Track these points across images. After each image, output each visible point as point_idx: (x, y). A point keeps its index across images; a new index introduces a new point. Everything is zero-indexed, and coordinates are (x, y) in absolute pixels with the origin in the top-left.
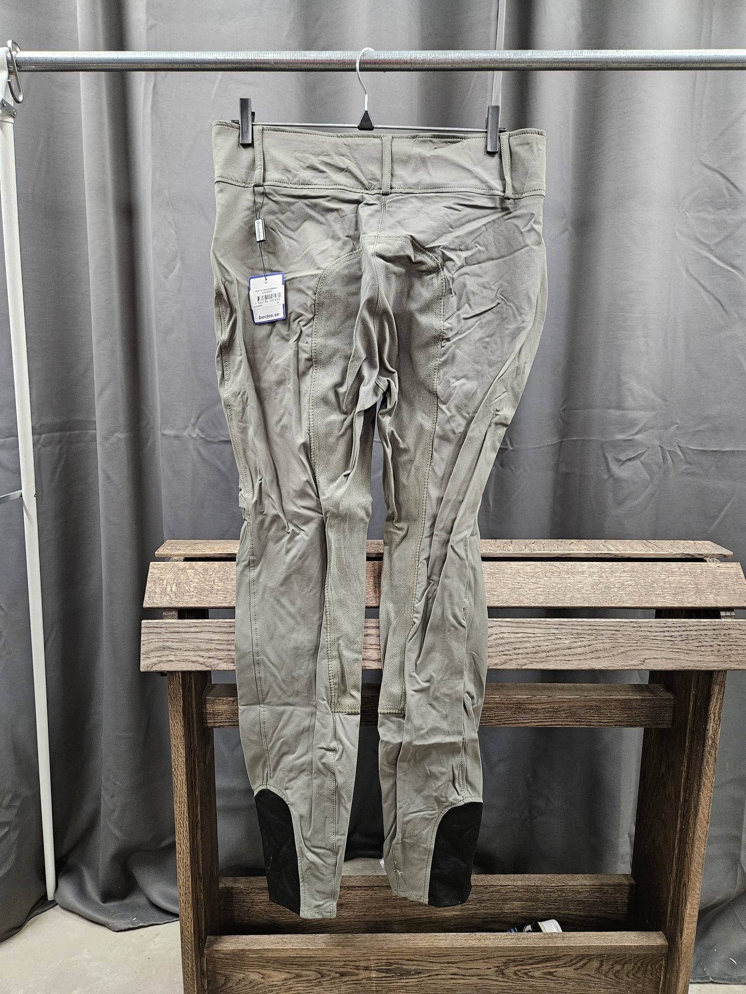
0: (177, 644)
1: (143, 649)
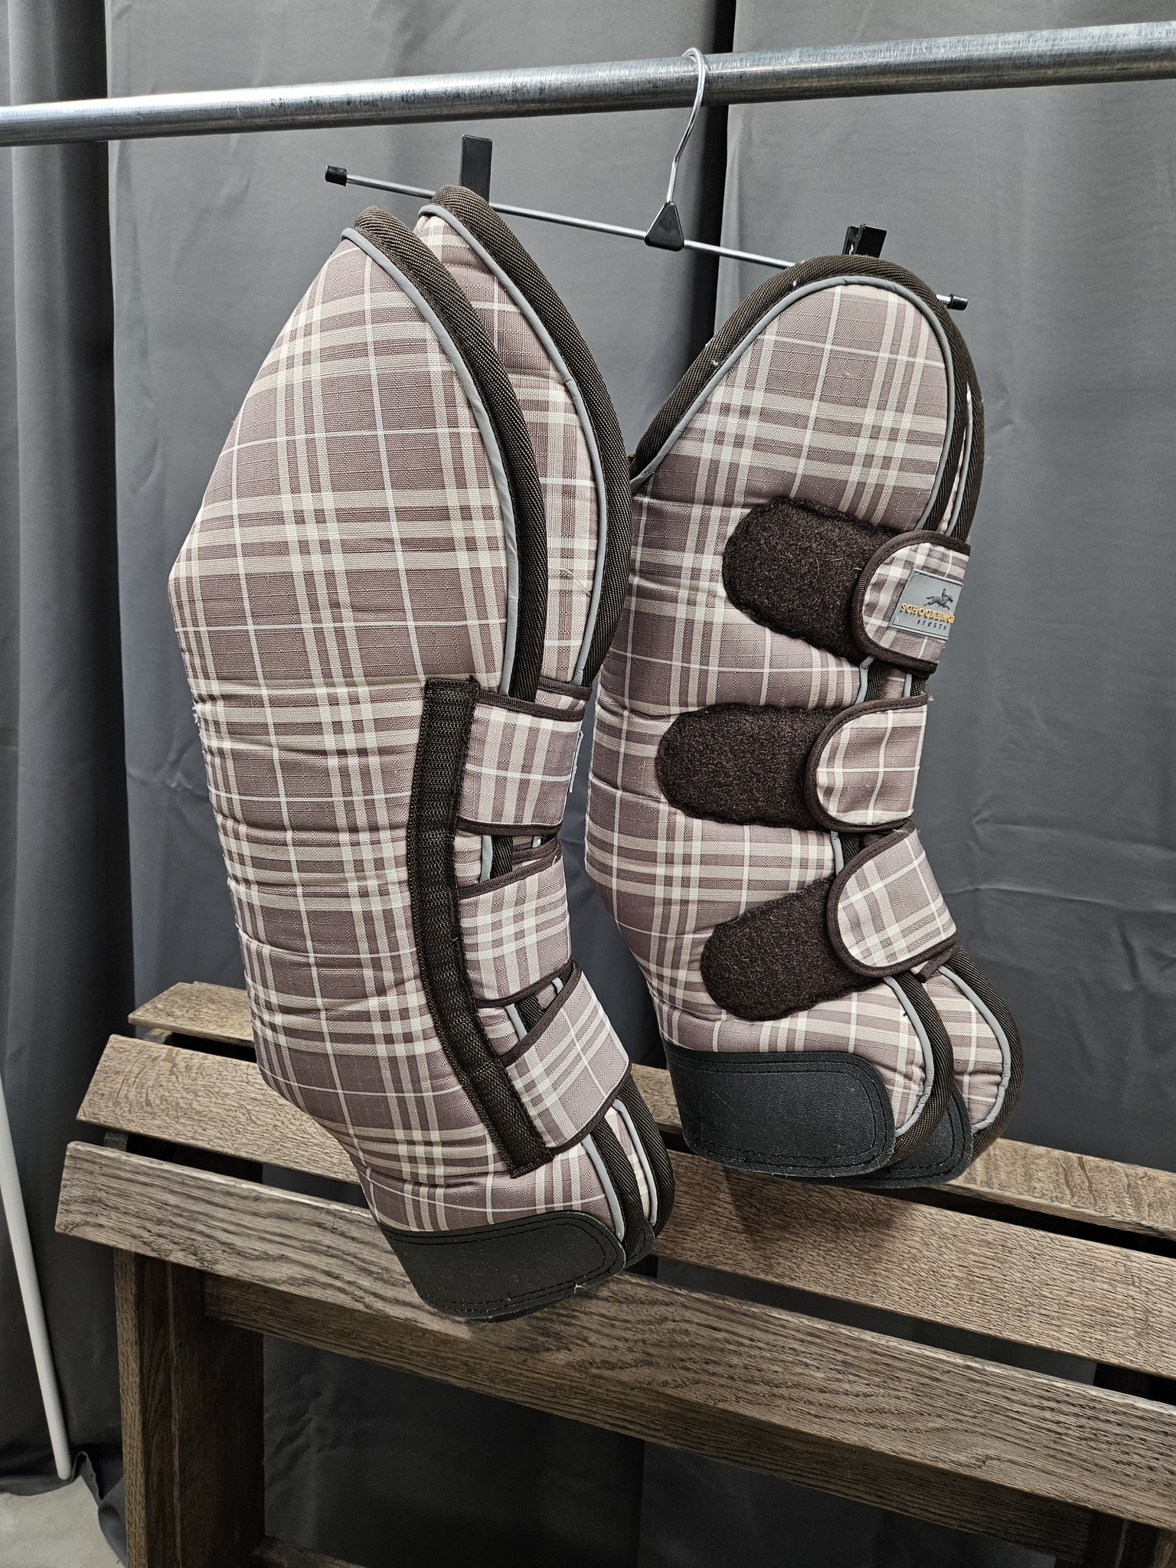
0: (113, 1198)
1: (63, 1195)
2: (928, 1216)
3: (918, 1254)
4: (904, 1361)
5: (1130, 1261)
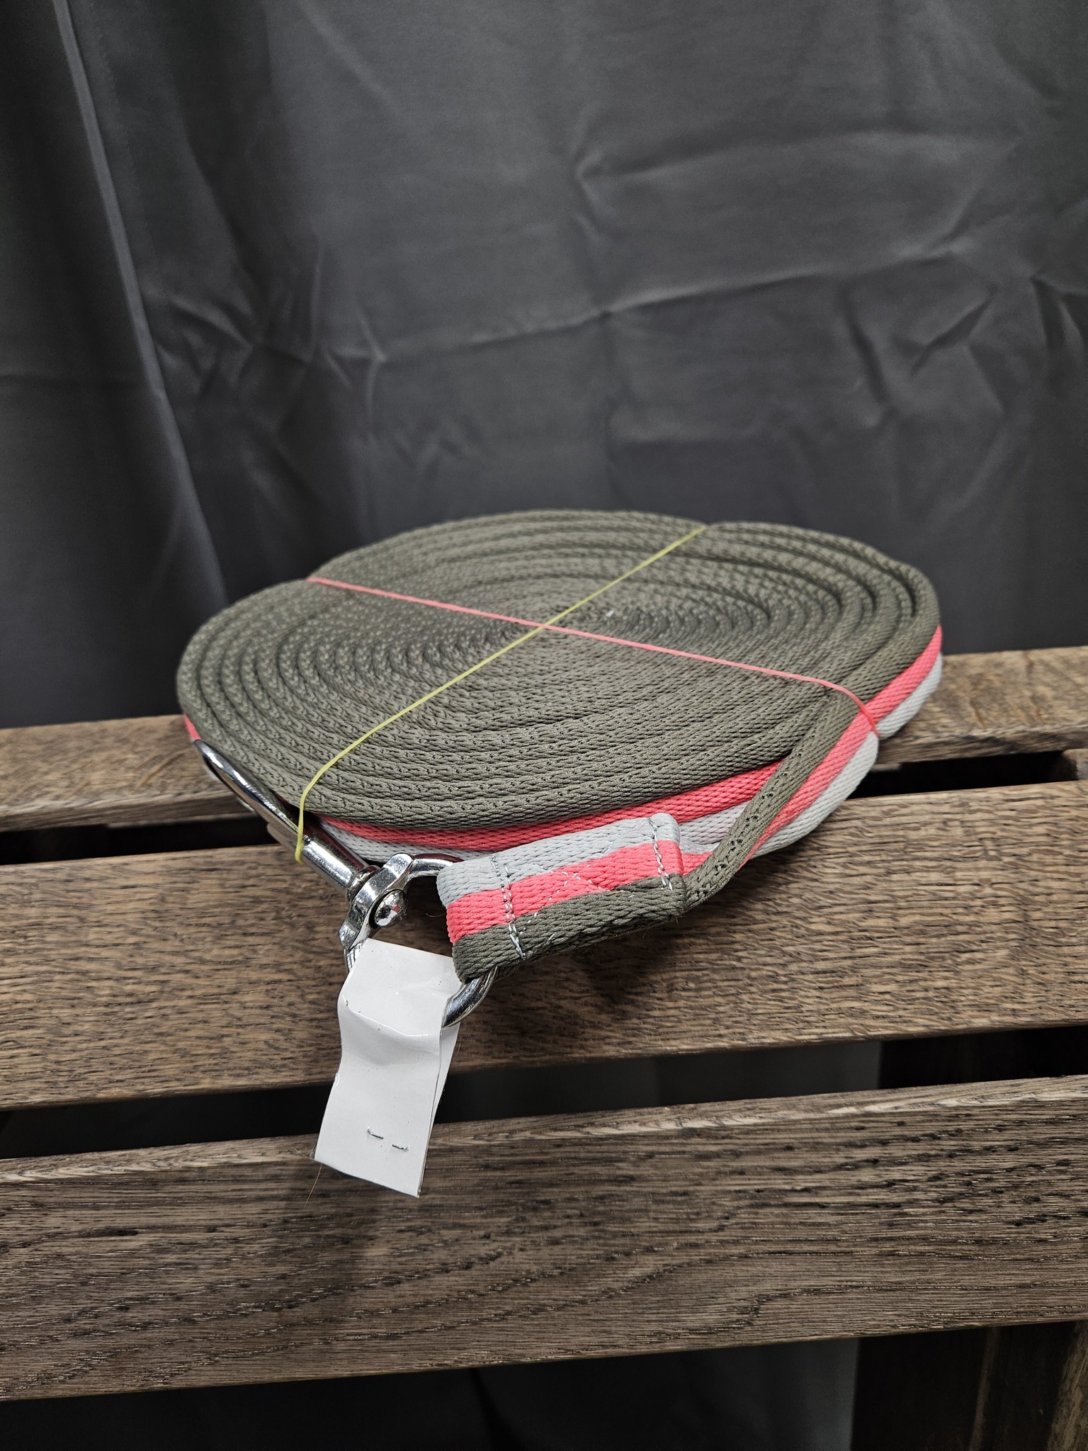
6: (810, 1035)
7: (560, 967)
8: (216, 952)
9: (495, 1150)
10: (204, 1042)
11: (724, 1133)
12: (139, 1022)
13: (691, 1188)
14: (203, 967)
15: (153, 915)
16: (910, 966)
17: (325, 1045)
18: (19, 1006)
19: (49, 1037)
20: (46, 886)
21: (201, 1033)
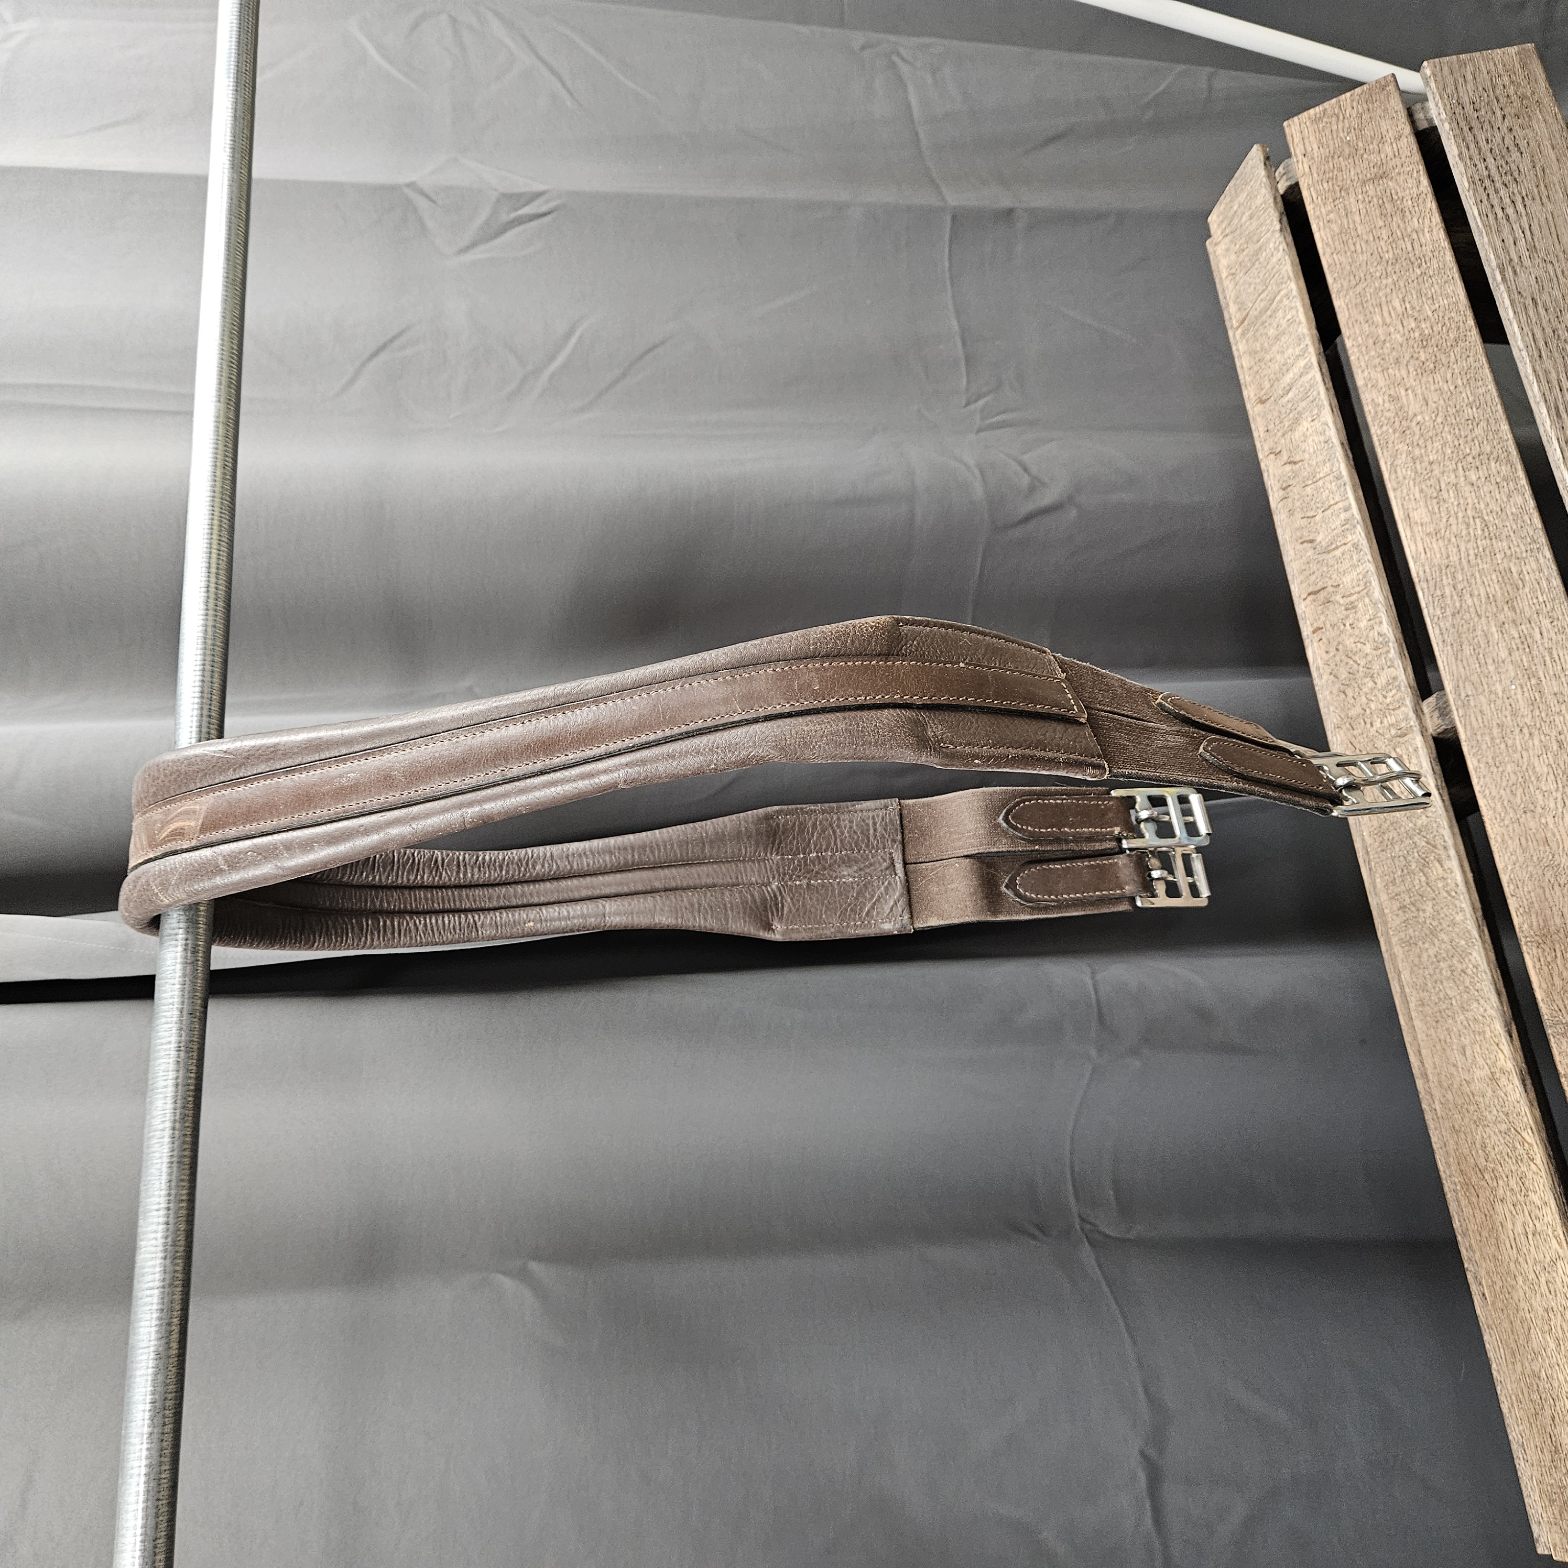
2: (1366, 373)
3: (1412, 362)
4: (1532, 330)
5: (1321, 213)
6: (1445, 244)
7: (1431, 351)
8: (1452, 500)
9: (1530, 354)
10: (1502, 490)
11: (1501, 266)
12: (1497, 521)
13: (1533, 276)
14: (1462, 503)
15: (1438, 535)
16: (1403, 216)
17: (1492, 437)
18: (1500, 579)
19: (1514, 560)
20: (1432, 589)
21: (1497, 492)
